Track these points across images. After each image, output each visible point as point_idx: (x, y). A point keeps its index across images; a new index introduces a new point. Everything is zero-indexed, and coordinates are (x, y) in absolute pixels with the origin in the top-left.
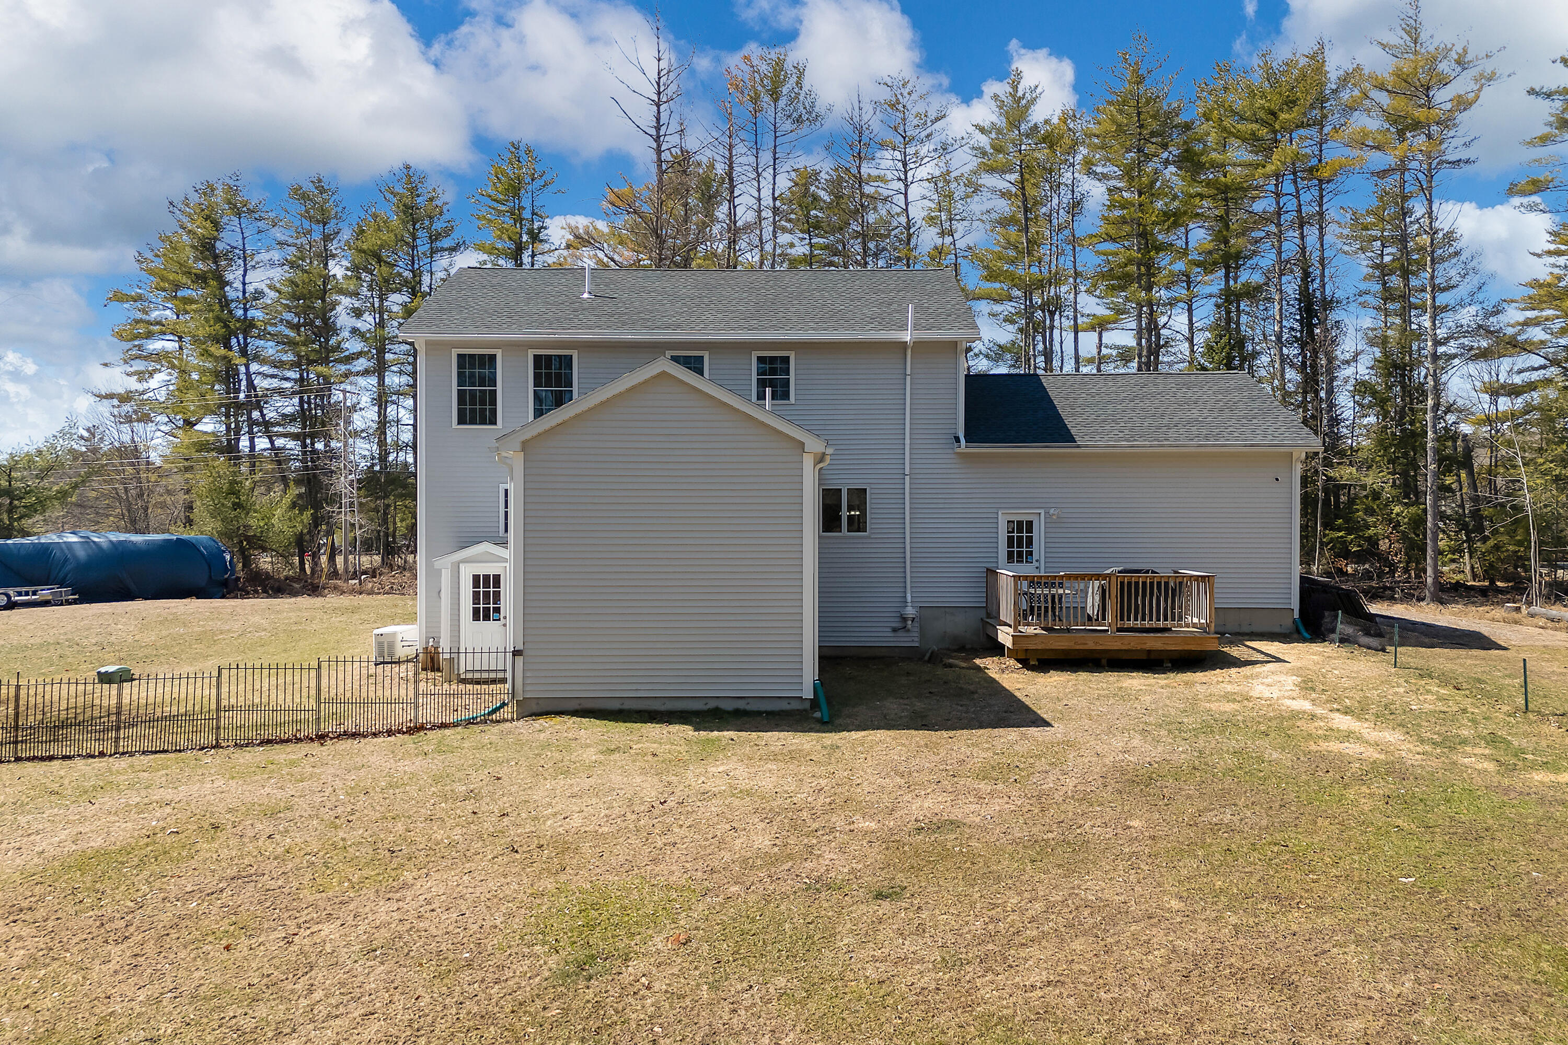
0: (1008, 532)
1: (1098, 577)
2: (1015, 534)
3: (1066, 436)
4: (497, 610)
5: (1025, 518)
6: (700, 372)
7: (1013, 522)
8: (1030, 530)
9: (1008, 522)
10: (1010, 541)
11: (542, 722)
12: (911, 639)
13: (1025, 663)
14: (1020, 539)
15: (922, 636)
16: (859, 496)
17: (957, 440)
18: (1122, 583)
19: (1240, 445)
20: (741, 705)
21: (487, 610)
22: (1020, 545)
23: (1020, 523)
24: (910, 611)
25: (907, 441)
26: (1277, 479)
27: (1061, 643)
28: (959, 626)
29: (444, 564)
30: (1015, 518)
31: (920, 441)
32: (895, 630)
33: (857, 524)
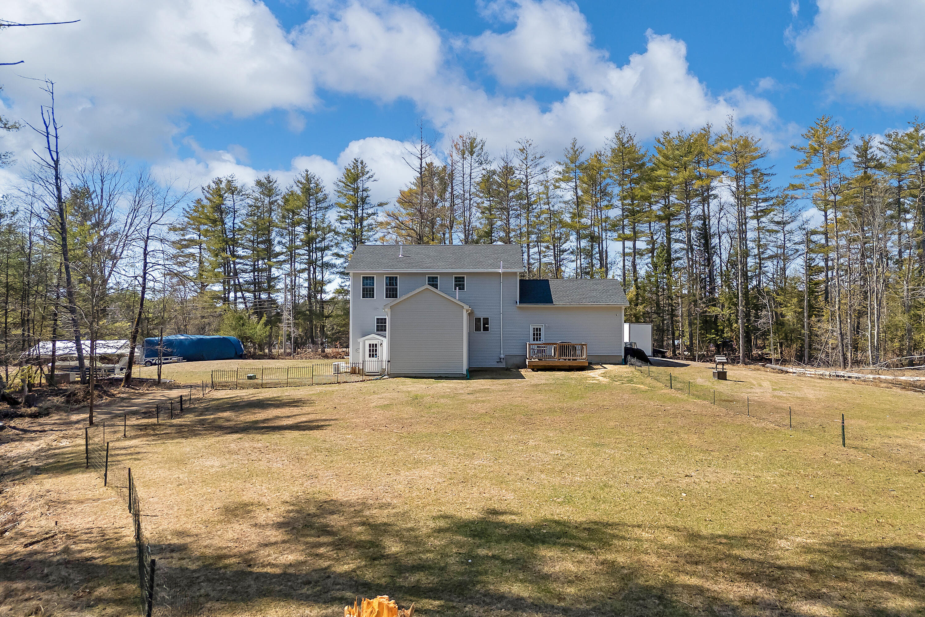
0: (533, 331)
1: (553, 344)
2: (535, 332)
3: (550, 301)
4: (376, 354)
5: (538, 327)
6: (437, 288)
8: (540, 331)
9: (533, 329)
10: (534, 334)
11: (395, 379)
12: (503, 365)
13: (533, 370)
14: (537, 334)
15: (506, 364)
16: (486, 321)
17: (517, 302)
18: (561, 346)
19: (604, 304)
20: (447, 375)
21: (373, 354)
22: (537, 336)
23: (537, 329)
24: (502, 356)
25: (501, 302)
26: (616, 315)
27: (542, 363)
28: (517, 361)
29: (361, 340)
30: (536, 327)
31: (505, 304)
32: (498, 362)
33: (487, 329)
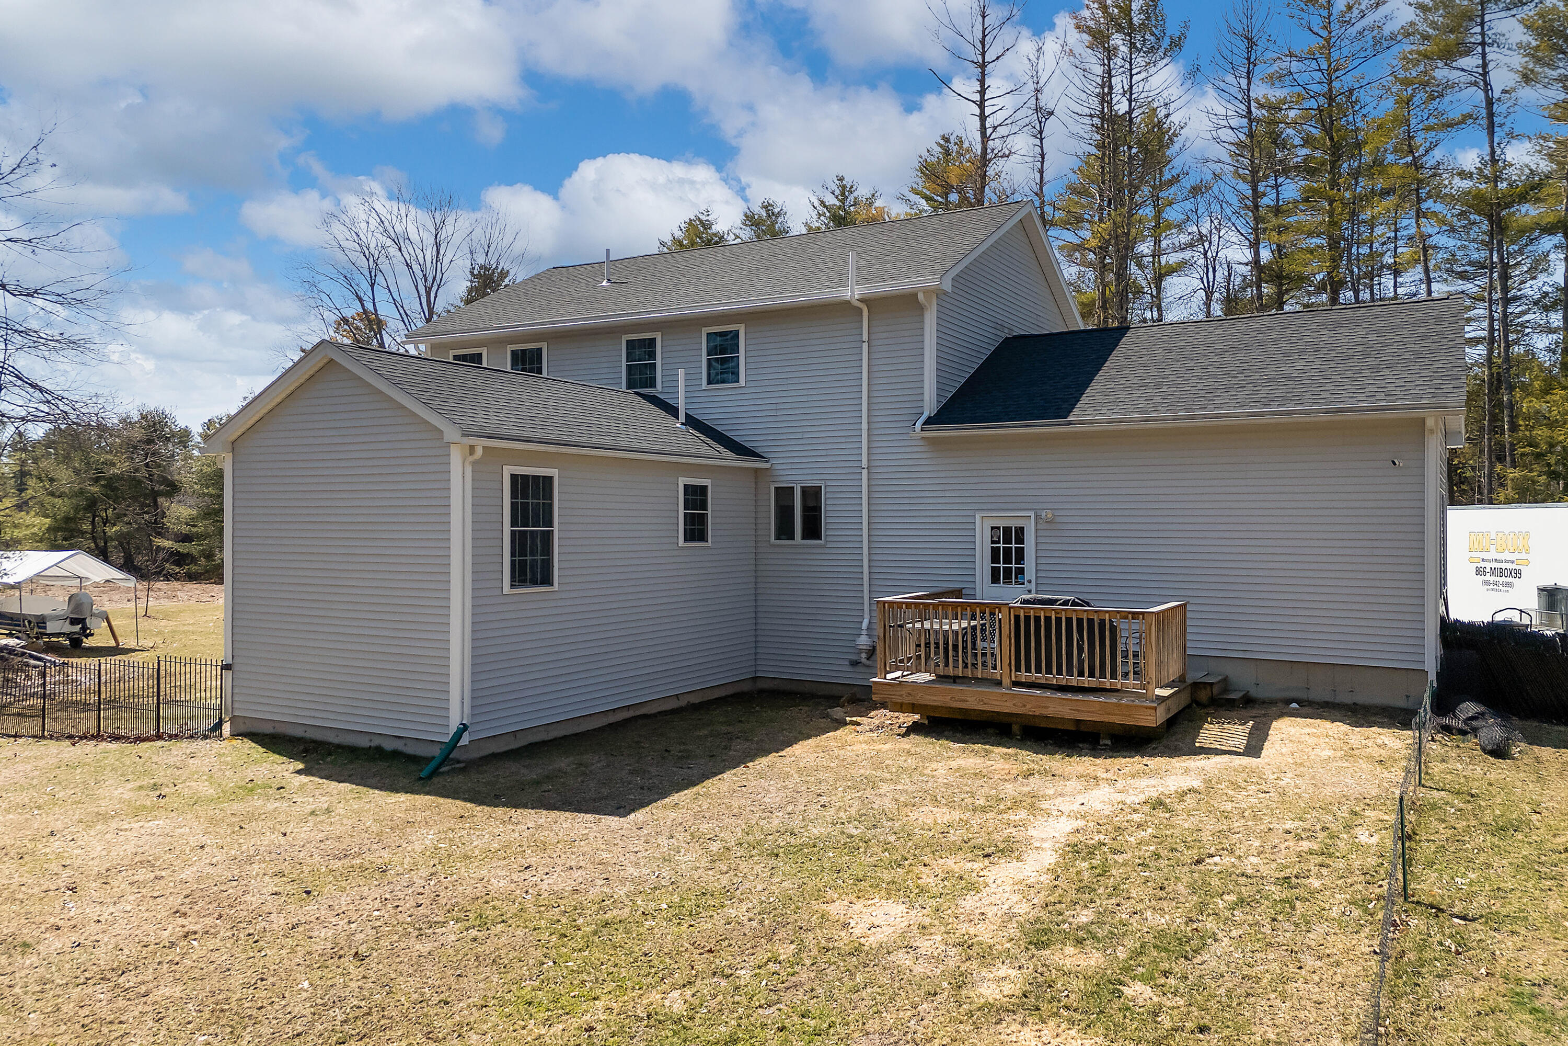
0: (993, 542)
2: (1001, 545)
5: (1013, 524)
7: (999, 528)
8: (1020, 540)
9: (992, 528)
10: (995, 553)
14: (1007, 551)
16: (813, 496)
18: (1017, 618)
19: (1318, 412)
22: (1007, 560)
23: (1007, 530)
24: (864, 641)
25: (865, 426)
26: (1394, 463)
30: (1002, 524)
31: (883, 425)
32: (853, 664)
33: (813, 530)
